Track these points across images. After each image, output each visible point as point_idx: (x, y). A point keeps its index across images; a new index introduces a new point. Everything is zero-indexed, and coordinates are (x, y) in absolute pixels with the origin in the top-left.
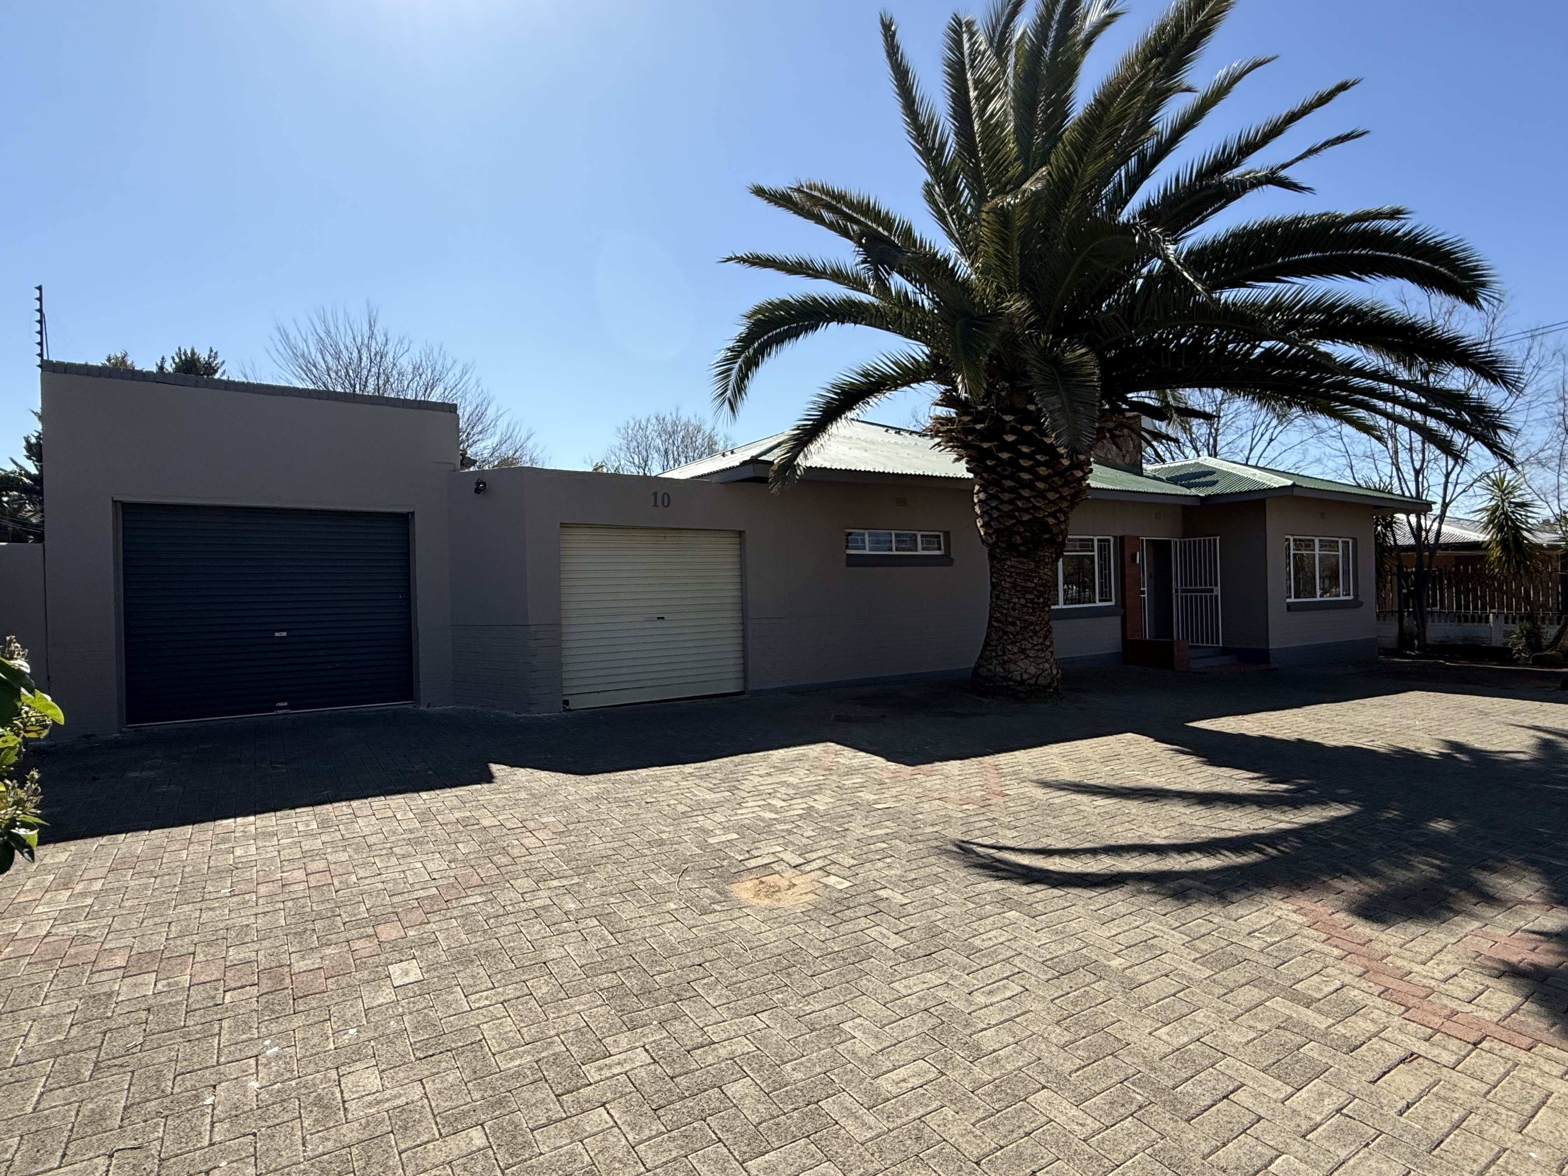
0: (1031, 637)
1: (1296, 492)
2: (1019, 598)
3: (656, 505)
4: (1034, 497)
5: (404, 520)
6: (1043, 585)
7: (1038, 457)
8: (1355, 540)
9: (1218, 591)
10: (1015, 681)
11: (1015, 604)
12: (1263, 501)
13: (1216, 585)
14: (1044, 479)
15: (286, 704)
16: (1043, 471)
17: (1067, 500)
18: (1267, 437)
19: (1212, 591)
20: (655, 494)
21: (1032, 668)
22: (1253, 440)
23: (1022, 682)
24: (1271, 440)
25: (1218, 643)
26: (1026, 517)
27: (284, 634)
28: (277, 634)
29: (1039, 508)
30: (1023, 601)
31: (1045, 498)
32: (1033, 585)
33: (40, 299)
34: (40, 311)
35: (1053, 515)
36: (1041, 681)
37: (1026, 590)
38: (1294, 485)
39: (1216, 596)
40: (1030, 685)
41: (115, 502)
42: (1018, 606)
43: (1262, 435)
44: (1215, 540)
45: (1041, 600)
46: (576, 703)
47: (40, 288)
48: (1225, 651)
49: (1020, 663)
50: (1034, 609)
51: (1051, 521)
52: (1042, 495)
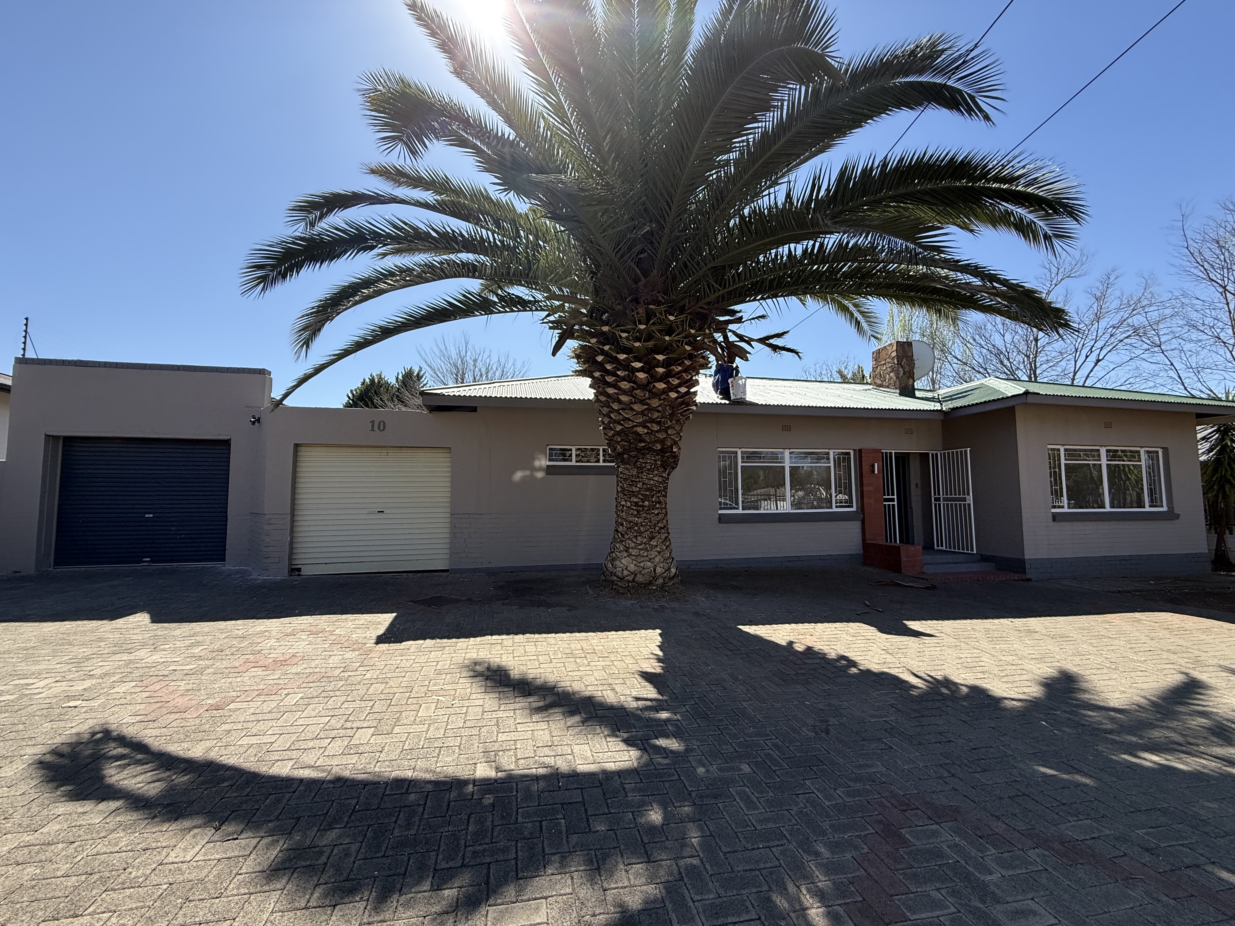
0: (636, 537)
1: (1030, 399)
3: (373, 430)
4: (623, 409)
5: (227, 443)
6: (648, 489)
7: (619, 373)
8: (1165, 450)
9: (970, 499)
10: (618, 577)
13: (968, 494)
14: (624, 392)
15: (149, 559)
16: (625, 385)
19: (964, 500)
21: (632, 566)
23: (622, 579)
25: (972, 550)
26: (619, 428)
27: (151, 516)
28: (147, 516)
29: (629, 419)
30: (629, 504)
31: (632, 409)
32: (638, 489)
33: (26, 325)
34: (26, 331)
35: (643, 425)
36: (639, 578)
37: (634, 494)
38: (1027, 393)
39: (969, 505)
40: (629, 582)
41: (47, 436)
44: (966, 451)
45: (646, 503)
46: (307, 571)
47: (27, 319)
48: (984, 558)
49: (623, 561)
50: (638, 511)
51: (640, 430)
52: (628, 407)
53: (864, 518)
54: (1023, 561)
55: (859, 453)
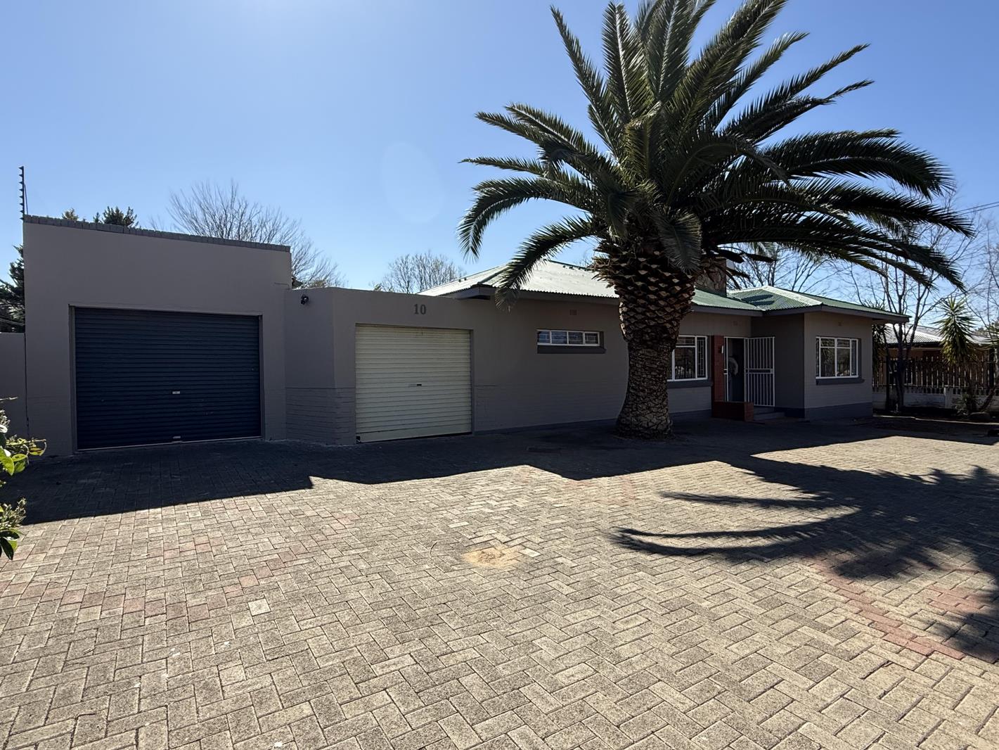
0: (654, 399)
1: (824, 309)
2: (647, 375)
3: (417, 313)
4: (658, 310)
5: (256, 320)
6: (662, 367)
7: (661, 285)
8: (860, 340)
9: (773, 371)
10: (644, 427)
11: (644, 378)
12: (803, 314)
13: (772, 368)
14: (664, 299)
15: (179, 437)
16: (663, 294)
17: (679, 313)
18: (805, 274)
19: (769, 371)
20: (416, 305)
21: (655, 419)
22: (797, 275)
23: (648, 428)
24: (808, 275)
25: (772, 404)
26: (652, 323)
27: (179, 393)
28: (174, 393)
29: (661, 317)
30: (649, 377)
31: (664, 311)
32: (656, 366)
33: (22, 176)
34: (22, 183)
35: (670, 322)
36: (660, 427)
37: (652, 369)
38: (822, 305)
39: (772, 375)
40: (653, 430)
41: (70, 307)
42: (646, 379)
43: (803, 272)
44: (772, 339)
45: (661, 376)
46: (365, 439)
47: (22, 168)
48: (777, 410)
49: (647, 416)
50: (656, 381)
51: (668, 326)
52: (662, 309)
53: (714, 384)
54: (804, 409)
55: (712, 338)
